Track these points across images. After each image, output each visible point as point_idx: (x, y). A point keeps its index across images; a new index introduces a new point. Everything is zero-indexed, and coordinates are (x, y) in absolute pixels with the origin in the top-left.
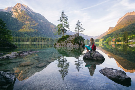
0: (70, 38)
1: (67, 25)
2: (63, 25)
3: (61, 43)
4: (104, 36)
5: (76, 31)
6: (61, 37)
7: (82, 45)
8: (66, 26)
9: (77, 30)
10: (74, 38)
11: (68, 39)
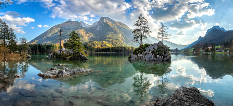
0: (150, 47)
1: (147, 31)
2: (141, 30)
3: (137, 54)
4: (194, 45)
5: (159, 38)
6: (138, 47)
7: (168, 57)
8: (145, 32)
9: (160, 36)
10: (156, 47)
11: (147, 49)
